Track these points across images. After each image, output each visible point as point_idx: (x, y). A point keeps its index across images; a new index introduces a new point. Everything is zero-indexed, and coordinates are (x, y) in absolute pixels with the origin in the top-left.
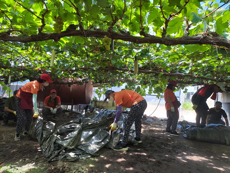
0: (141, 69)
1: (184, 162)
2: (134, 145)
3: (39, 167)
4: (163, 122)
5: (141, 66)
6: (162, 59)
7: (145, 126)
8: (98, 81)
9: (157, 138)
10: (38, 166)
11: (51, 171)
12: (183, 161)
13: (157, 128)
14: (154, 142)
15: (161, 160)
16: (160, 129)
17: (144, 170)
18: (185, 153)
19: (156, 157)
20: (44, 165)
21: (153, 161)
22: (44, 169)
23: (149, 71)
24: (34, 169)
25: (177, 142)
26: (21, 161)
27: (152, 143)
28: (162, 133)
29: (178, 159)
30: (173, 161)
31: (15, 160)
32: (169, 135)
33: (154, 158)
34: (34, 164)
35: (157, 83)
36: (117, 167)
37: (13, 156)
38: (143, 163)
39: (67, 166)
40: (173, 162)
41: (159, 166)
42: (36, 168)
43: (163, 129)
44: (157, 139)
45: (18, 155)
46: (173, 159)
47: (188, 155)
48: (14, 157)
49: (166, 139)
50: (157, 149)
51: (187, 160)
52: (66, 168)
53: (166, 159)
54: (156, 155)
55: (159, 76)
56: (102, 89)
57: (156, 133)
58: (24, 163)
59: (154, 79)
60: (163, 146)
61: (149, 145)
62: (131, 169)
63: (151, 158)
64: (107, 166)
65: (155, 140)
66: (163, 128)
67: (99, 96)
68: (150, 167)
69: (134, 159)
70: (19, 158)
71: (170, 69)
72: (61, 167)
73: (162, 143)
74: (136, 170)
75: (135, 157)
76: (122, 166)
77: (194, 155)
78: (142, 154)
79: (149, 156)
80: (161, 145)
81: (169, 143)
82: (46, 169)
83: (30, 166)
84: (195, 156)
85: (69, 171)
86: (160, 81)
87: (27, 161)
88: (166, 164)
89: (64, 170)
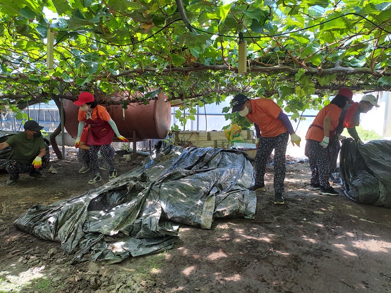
0: (258, 64)
1: (351, 256)
2: (246, 217)
3: (52, 275)
4: (303, 165)
5: (256, 57)
6: (304, 37)
7: (268, 175)
8: (176, 95)
9: (293, 201)
10: (50, 272)
11: (72, 285)
12: (347, 255)
13: (292, 178)
14: (286, 211)
15: (300, 254)
16: (299, 180)
17: (263, 281)
18: (351, 234)
19: (289, 245)
20: (63, 270)
21: (284, 258)
22: (60, 280)
23: (275, 66)
24: (41, 279)
25: (332, 207)
26: (20, 260)
27: (282, 213)
28: (302, 188)
29: (336, 248)
30: (327, 254)
31: (10, 258)
32: (315, 194)
33: (287, 250)
34: (43, 267)
35: (293, 91)
36: (207, 274)
37: (8, 251)
38: (261, 263)
39: (104, 274)
40: (326, 257)
41: (296, 269)
42: (45, 278)
43: (304, 181)
44: (292, 204)
45: (18, 248)
46: (325, 251)
47: (357, 238)
48: (10, 253)
49: (310, 201)
50: (291, 226)
51: (357, 250)
52: (102, 279)
53: (311, 250)
54: (290, 241)
55: (298, 77)
56: (188, 109)
57: (290, 188)
58: (25, 267)
59: (285, 84)
60: (305, 219)
61: (275, 218)
62: (237, 277)
63: (279, 250)
64: (187, 271)
65: (289, 206)
66: (303, 178)
67: (182, 123)
68: (276, 272)
69: (243, 252)
70: (18, 255)
71: (321, 60)
72: (94, 275)
73: (303, 213)
74: (247, 280)
75: (247, 248)
76: (217, 271)
77: (371, 238)
78: (261, 239)
79: (276, 245)
80: (300, 216)
81: (317, 212)
82: (63, 280)
83: (35, 273)
84: (373, 240)
85: (108, 286)
86: (299, 87)
87: (32, 262)
88: (312, 264)
89: (99, 282)
